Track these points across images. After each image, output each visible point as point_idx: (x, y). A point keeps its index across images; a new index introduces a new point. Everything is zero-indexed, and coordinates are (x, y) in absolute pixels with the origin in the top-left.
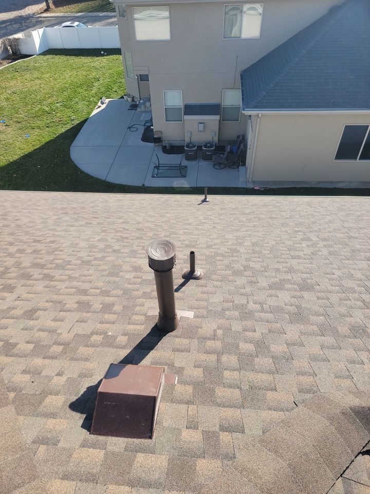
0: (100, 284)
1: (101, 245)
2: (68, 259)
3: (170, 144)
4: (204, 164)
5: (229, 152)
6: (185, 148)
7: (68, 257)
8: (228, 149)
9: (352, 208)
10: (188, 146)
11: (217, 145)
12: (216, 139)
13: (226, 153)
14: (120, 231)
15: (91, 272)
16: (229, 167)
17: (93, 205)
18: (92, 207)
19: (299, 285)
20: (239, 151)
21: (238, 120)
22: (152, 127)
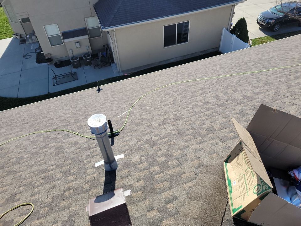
0: (53, 162)
1: (41, 139)
2: (20, 156)
3: (59, 60)
4: (87, 68)
5: (101, 57)
6: (71, 61)
7: (19, 155)
8: (100, 55)
9: (183, 71)
10: (72, 59)
11: (92, 54)
12: (90, 50)
13: (100, 58)
14: (49, 126)
15: (42, 157)
16: (105, 66)
17: (19, 116)
18: (20, 117)
19: (173, 119)
20: (108, 55)
21: (101, 36)
22: (42, 53)
